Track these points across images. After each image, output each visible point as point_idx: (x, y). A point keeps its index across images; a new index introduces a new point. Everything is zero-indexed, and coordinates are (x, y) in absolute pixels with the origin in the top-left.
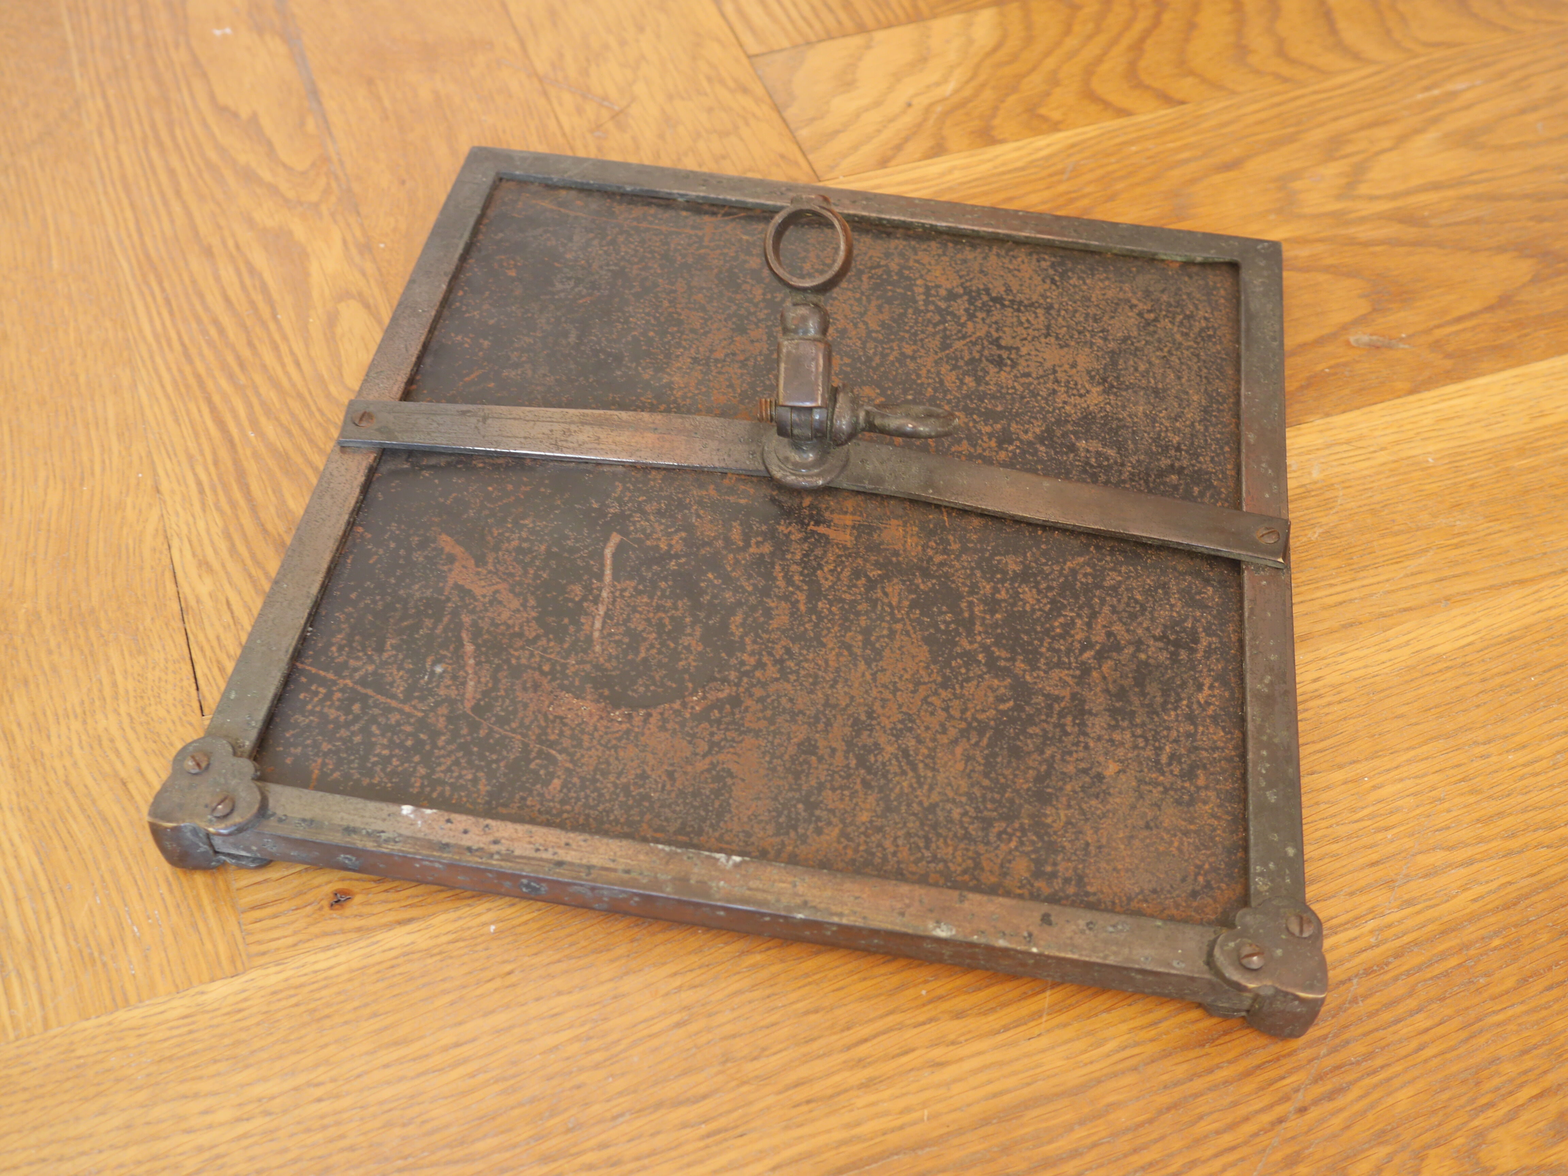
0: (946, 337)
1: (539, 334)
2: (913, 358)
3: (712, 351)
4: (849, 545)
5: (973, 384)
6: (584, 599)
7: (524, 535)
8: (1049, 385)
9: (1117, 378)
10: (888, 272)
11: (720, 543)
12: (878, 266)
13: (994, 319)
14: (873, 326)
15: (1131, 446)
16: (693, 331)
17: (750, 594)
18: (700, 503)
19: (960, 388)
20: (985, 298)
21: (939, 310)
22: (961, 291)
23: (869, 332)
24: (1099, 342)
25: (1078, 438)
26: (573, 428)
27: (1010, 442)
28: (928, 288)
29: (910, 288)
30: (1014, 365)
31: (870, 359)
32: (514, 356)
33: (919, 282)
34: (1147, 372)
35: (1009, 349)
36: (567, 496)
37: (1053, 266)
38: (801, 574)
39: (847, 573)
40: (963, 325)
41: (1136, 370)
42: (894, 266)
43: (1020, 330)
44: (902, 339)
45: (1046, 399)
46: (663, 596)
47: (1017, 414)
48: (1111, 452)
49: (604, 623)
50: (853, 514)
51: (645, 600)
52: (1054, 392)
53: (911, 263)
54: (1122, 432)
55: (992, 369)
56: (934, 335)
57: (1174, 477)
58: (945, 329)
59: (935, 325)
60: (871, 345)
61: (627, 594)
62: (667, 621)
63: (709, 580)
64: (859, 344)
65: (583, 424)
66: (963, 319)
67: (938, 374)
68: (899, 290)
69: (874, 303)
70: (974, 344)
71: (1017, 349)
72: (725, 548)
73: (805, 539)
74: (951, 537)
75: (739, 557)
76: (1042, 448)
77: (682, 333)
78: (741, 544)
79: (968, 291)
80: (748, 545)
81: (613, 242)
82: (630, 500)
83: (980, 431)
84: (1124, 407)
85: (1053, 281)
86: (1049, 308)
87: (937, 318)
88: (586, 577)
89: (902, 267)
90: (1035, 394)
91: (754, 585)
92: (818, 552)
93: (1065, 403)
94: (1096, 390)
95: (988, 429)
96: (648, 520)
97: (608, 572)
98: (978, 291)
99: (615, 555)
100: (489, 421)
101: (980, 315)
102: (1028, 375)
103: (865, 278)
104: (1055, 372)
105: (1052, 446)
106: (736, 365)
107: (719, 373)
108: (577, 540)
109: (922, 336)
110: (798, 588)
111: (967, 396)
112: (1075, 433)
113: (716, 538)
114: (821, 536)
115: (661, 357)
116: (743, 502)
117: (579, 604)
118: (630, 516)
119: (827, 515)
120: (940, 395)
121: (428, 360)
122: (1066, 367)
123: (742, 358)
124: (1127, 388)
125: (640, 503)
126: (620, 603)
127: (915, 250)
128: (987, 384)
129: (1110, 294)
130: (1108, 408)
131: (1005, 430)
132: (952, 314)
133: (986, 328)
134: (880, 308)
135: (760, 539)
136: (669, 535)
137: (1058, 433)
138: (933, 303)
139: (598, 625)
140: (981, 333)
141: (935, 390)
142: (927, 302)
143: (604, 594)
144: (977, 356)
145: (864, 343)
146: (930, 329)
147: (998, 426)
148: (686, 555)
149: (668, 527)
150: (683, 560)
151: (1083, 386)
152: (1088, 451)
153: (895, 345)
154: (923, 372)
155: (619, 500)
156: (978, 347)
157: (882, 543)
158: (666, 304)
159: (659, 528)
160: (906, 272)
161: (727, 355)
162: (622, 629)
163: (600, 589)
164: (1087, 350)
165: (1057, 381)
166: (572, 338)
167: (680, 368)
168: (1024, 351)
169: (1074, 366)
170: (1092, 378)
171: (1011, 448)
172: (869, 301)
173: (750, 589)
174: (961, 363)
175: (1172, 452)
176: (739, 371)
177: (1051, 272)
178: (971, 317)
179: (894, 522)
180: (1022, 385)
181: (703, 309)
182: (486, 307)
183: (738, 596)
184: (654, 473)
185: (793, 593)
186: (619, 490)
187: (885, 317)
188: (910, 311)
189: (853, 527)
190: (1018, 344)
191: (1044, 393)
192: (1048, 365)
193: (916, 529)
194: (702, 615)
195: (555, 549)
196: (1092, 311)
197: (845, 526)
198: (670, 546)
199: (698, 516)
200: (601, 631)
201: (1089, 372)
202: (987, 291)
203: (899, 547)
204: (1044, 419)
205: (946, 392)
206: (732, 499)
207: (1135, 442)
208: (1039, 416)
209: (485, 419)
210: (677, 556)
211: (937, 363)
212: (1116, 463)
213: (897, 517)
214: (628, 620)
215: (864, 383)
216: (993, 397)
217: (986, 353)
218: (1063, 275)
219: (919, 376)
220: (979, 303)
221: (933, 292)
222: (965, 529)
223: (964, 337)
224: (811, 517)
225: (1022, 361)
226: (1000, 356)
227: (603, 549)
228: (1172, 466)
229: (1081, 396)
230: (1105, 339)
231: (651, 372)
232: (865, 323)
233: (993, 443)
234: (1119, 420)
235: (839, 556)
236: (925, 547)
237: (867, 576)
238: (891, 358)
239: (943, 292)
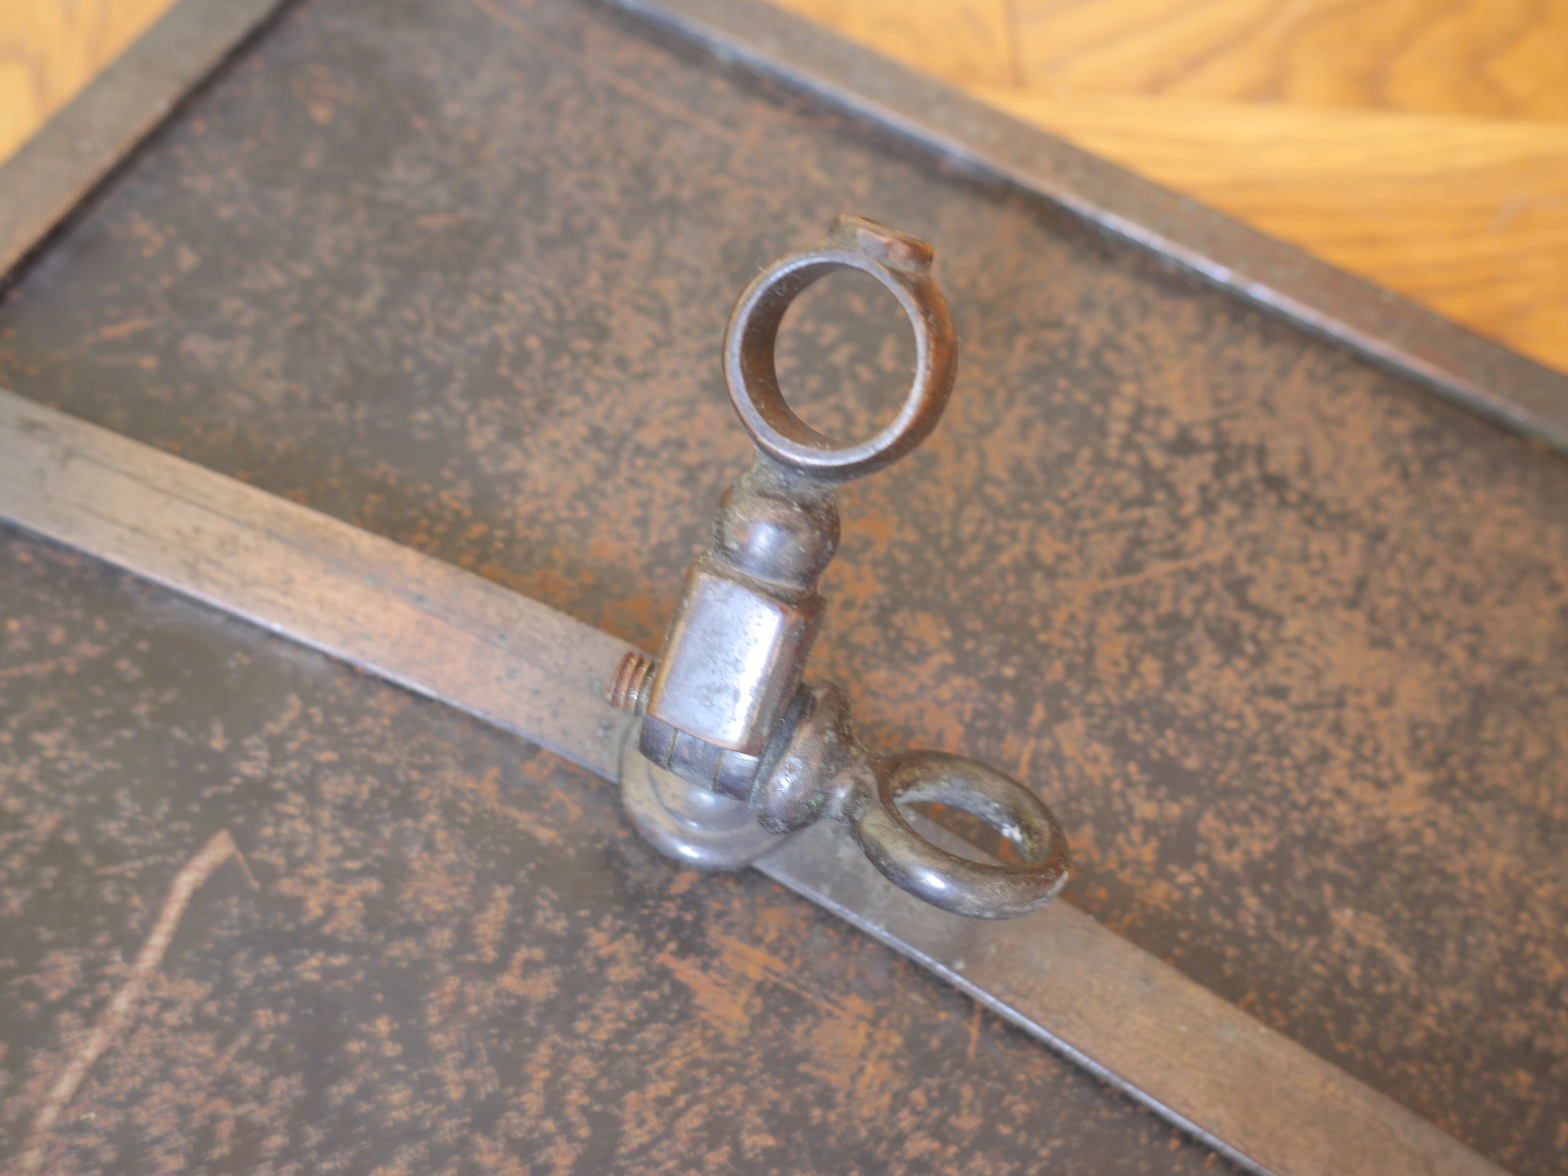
0: (1137, 543)
1: (305, 271)
2: (1051, 574)
3: (639, 423)
4: (731, 1037)
5: (1154, 680)
6: (67, 1003)
7: (26, 773)
8: (1320, 735)
9: (1470, 763)
10: (1073, 344)
11: (442, 938)
12: (1056, 324)
13: (1254, 527)
14: (997, 468)
15: (1450, 959)
16: (622, 363)
17: (452, 1111)
18: (449, 809)
19: (1124, 681)
20: (1251, 470)
21: (1146, 471)
22: (1204, 436)
23: (983, 478)
24: (1458, 654)
25: (1341, 900)
26: (247, 538)
27: (1187, 863)
28: (1141, 410)
29: (1103, 397)
30: (1260, 659)
31: (959, 548)
32: (230, 305)
33: (1129, 389)
34: (1540, 765)
35: (1261, 613)
36: (168, 696)
37: (1417, 435)
38: (590, 1089)
39: (692, 1121)
40: (1184, 524)
41: (1518, 752)
42: (1089, 335)
43: (1299, 572)
44: (1044, 518)
45: (1299, 768)
46: (246, 1054)
47: (1227, 792)
48: (1402, 962)
49: (81, 1088)
50: (773, 950)
51: (205, 1050)
52: (1323, 757)
53: (1127, 339)
54: (1442, 911)
55: (1209, 656)
56: (1115, 527)
57: (1524, 1078)
58: (1142, 523)
59: (1126, 505)
60: (973, 511)
61: (171, 1018)
62: (225, 1129)
63: (373, 1040)
64: (950, 501)
65: (271, 534)
66: (1190, 508)
67: (1091, 630)
68: (1081, 397)
69: (1020, 410)
70: (1191, 577)
71: (1279, 620)
72: (451, 955)
73: (634, 989)
74: (967, 1092)
75: (471, 991)
76: (1252, 902)
77: (596, 359)
78: (490, 954)
79: (1220, 444)
80: (501, 965)
81: (552, 108)
82: (300, 754)
83: (1129, 810)
84: (1464, 845)
85: (1405, 475)
86: (1378, 536)
87: (1135, 488)
88: (101, 939)
89: (1109, 343)
90: (1279, 749)
91: (471, 1087)
92: (651, 1034)
93: (1340, 792)
94: (1417, 778)
95: (1146, 810)
96: (312, 820)
97: (159, 939)
98: (1243, 449)
99: (198, 896)
100: (75, 465)
101: (1228, 509)
102: (1279, 693)
103: (1021, 343)
104: (1340, 703)
105: (1271, 902)
106: (675, 474)
107: (633, 482)
108: (133, 827)
109: (1087, 523)
110: (566, 1128)
111: (1132, 709)
112: (1338, 881)
113: (440, 920)
114: (681, 990)
115: (528, 404)
116: (544, 835)
117: (51, 1009)
118: (280, 797)
119: (714, 931)
120: (1075, 688)
121: (55, 261)
122: (1369, 698)
123: (692, 457)
124: (1486, 796)
125: (317, 767)
126: (146, 1036)
127: (1145, 311)
128: (1186, 689)
129: (1516, 540)
130: (1429, 837)
131: (1187, 825)
132: (1170, 488)
133: (1227, 547)
134: (1025, 425)
135: (538, 953)
136: (341, 877)
137: (1301, 871)
138: (1139, 448)
139: (64, 1088)
140: (1213, 556)
141: (1070, 669)
142: (1128, 444)
143: (122, 1002)
144: (1187, 609)
145: (962, 503)
146: (1112, 512)
147: (1174, 810)
148: (354, 949)
149: (350, 853)
150: (340, 960)
151: (1391, 763)
152: (1350, 941)
153: (1024, 527)
154: (1059, 617)
155: (276, 744)
156: (1196, 590)
157: (804, 1056)
158: (594, 280)
159: (329, 849)
160: (1110, 358)
161: (666, 443)
162: (115, 1118)
163: (118, 983)
164: (1426, 669)
165: (1337, 729)
166: (367, 304)
167: (554, 444)
168: (1292, 628)
169: (1386, 699)
170: (1417, 744)
171: (1184, 878)
172: (1010, 402)
173: (455, 1094)
174: (1148, 618)
175: (1538, 1006)
176: (675, 490)
177: (1407, 449)
178: (1208, 507)
179: (855, 1004)
180: (1262, 715)
181: (664, 315)
182: (233, 174)
183: (422, 1106)
184: (384, 695)
185: (547, 1140)
186: (287, 717)
187: (1029, 451)
188: (1086, 454)
189: (759, 988)
190: (1283, 606)
191: (1301, 751)
192: (1332, 681)
193: (897, 1040)
194: (314, 1136)
195: (71, 837)
196: (1466, 572)
197: (742, 979)
198: (330, 911)
199: (429, 846)
200: (66, 1106)
201: (1414, 727)
202: (1261, 454)
203: (838, 1079)
204: (1282, 822)
205: (1091, 682)
206: (523, 819)
207: (1463, 951)
208: (1273, 811)
209: (70, 454)
210: (331, 945)
211: (1098, 601)
212: (1404, 994)
213: (870, 993)
214: (137, 1097)
215: (924, 605)
216: (1189, 729)
217: (1210, 608)
218: (1431, 465)
219: (1047, 624)
220: (1233, 480)
221: (1148, 422)
222: (1006, 1078)
223: (1175, 554)
224: (677, 925)
225: (1279, 656)
226: (1235, 626)
227: (180, 867)
228: (1527, 1044)
229: (1380, 785)
230: (1473, 652)
231: (490, 434)
232: (982, 455)
233: (1148, 853)
234: (1447, 878)
235: (696, 1064)
236: (900, 1099)
237: (736, 1145)
238: (1005, 559)
239: (1168, 430)
